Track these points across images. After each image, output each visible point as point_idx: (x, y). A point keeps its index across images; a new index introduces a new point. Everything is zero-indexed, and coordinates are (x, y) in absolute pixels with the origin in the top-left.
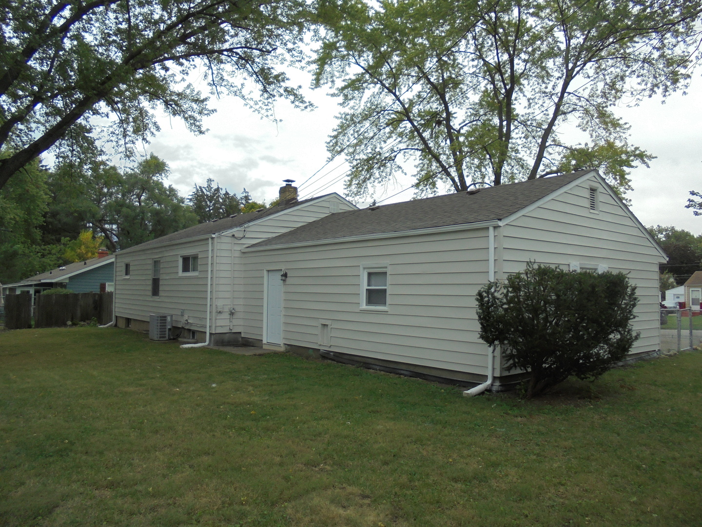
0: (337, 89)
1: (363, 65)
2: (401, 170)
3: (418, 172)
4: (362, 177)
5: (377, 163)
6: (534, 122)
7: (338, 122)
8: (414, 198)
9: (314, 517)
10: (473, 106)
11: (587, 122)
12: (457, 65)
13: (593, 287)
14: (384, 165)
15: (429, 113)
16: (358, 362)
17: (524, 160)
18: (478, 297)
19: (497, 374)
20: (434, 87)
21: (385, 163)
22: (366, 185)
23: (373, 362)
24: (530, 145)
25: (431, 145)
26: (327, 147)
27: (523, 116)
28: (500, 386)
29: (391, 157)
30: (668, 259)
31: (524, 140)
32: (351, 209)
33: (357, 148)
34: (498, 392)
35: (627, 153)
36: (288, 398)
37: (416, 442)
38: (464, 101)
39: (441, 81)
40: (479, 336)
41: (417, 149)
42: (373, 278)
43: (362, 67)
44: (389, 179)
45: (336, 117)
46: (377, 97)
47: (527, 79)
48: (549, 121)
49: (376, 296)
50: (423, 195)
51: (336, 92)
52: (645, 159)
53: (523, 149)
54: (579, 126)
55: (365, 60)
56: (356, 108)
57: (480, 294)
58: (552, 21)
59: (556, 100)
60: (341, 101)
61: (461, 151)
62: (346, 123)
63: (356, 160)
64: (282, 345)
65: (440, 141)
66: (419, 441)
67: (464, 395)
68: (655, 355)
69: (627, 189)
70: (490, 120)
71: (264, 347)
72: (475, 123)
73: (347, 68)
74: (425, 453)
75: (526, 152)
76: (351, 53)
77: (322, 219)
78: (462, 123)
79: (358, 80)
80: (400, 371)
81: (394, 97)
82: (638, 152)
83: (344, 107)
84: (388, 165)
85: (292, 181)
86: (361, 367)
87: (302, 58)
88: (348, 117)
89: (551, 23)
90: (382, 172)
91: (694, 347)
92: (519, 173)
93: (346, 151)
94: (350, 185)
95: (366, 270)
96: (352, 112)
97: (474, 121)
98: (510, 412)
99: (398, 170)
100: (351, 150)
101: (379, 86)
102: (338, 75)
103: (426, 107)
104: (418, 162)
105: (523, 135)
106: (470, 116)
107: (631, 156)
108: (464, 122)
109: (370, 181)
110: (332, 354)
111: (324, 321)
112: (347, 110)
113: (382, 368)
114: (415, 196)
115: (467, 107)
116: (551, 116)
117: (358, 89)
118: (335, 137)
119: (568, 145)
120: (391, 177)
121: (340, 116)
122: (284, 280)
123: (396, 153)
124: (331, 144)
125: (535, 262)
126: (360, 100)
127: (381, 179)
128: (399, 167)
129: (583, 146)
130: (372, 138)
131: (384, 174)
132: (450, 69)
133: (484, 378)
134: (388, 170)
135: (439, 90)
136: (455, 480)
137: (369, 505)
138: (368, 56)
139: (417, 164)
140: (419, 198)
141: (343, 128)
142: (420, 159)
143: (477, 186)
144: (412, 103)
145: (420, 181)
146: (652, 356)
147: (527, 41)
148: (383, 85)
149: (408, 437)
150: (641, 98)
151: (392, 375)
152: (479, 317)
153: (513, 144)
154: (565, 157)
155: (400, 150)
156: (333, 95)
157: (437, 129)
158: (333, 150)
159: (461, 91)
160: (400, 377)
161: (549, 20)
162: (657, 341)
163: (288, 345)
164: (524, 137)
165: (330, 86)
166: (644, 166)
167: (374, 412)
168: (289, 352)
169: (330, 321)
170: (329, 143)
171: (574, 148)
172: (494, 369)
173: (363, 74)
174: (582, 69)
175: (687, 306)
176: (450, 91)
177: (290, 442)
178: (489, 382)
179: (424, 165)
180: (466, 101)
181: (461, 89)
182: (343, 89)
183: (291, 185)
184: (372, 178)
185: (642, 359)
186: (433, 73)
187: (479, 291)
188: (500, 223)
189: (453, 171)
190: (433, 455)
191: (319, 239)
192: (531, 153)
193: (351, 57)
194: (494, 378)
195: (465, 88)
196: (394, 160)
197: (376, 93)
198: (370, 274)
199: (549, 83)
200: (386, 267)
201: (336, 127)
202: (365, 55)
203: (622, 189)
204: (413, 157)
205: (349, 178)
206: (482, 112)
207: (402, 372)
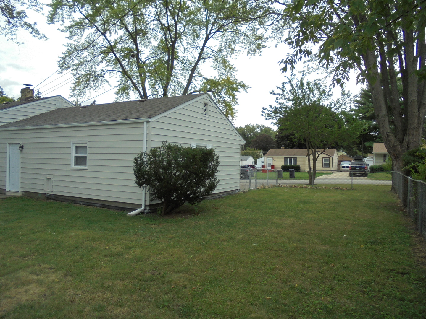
0: (65, 27)
1: (84, 14)
2: (108, 83)
3: (118, 84)
4: (82, 86)
5: (92, 78)
6: (187, 62)
7: (66, 49)
8: (115, 101)
9: (17, 282)
10: (154, 48)
11: (216, 65)
12: (145, 22)
13: (194, 156)
14: (97, 79)
15: (126, 49)
16: (70, 200)
17: (182, 83)
18: (135, 161)
19: (147, 203)
20: (130, 34)
21: (98, 78)
22: (85, 91)
23: (79, 200)
24: (185, 75)
25: (128, 69)
26: (58, 64)
27: (181, 57)
28: (149, 210)
29: (101, 75)
30: (245, 142)
31: (182, 71)
32: (71, 106)
33: (80, 67)
34: (148, 213)
35: (236, 84)
36: (17, 223)
37: (91, 240)
38: (149, 44)
39: (135, 31)
40: (135, 182)
41: (118, 71)
42: (79, 149)
43: (83, 15)
44: (100, 88)
45: (64, 45)
46: (93, 36)
47: (185, 36)
48: (196, 62)
49: (80, 160)
50: (121, 99)
51: (65, 29)
52: (246, 88)
53: (181, 76)
54: (212, 66)
55: (85, 10)
56: (78, 41)
57: (136, 159)
58: (201, 5)
59: (200, 51)
60: (68, 36)
61: (145, 75)
62: (71, 50)
63: (79, 74)
64: (20, 192)
65: (134, 67)
66: (93, 239)
67: (128, 215)
68: (237, 191)
69: (236, 104)
70: (164, 58)
71: (7, 194)
72: (154, 58)
73: (73, 13)
74: (94, 245)
75: (182, 78)
76: (76, 4)
77: (51, 112)
78: (147, 58)
79: (81, 23)
80: (94, 204)
81: (104, 37)
82: (242, 84)
83: (70, 40)
84: (100, 79)
85: (30, 85)
86: (71, 203)
87: (38, 4)
88: (73, 46)
89: (200, 6)
90: (96, 83)
91: (257, 187)
92: (179, 90)
93: (71, 68)
94: (74, 90)
95: (74, 145)
96: (75, 43)
97: (154, 57)
98: (150, 223)
99: (106, 83)
100: (75, 67)
101: (94, 29)
102: (67, 18)
103: (125, 46)
104: (119, 79)
105: (181, 69)
106: (152, 54)
107: (238, 86)
108: (148, 57)
109: (88, 88)
110: (53, 196)
111: (49, 176)
112: (72, 42)
113: (85, 203)
114: (116, 100)
115: (150, 48)
116: (197, 59)
117: (80, 28)
118: (64, 58)
119: (205, 77)
120: (101, 87)
121: (67, 45)
122: (21, 150)
123: (105, 72)
124: (61, 63)
125: (166, 142)
126: (81, 36)
127: (95, 88)
128: (107, 81)
129: (213, 78)
130: (89, 61)
131: (97, 85)
132: (141, 23)
133: (140, 206)
134: (100, 82)
135: (133, 36)
136: (106, 256)
137: (53, 272)
138: (87, 8)
139: (118, 80)
140: (118, 101)
141: (69, 54)
142: (120, 77)
143: (154, 96)
144: (116, 42)
145: (119, 90)
146: (235, 192)
147: (186, 14)
148: (97, 29)
149: (88, 238)
150: (238, 55)
151: (89, 207)
152: (135, 172)
153: (176, 73)
154: (204, 83)
155: (108, 71)
156: (62, 31)
157: (132, 60)
158: (62, 67)
159: (147, 38)
160: (94, 208)
161: (199, 4)
162: (238, 184)
163: (24, 191)
164: (182, 70)
165: (61, 24)
166: (245, 91)
167: (71, 227)
168: (25, 196)
169: (52, 176)
170: (59, 62)
171: (208, 78)
172: (145, 201)
173: (84, 19)
174: (214, 34)
175: (265, 167)
176: (141, 37)
177: (12, 246)
178: (143, 208)
179: (122, 81)
180: (150, 44)
181: (147, 37)
182: (70, 27)
183: (29, 88)
184: (89, 87)
185: (230, 194)
186: (131, 25)
187: (135, 157)
188: (150, 120)
189: (139, 87)
190: (99, 245)
191: (46, 124)
192: (185, 79)
193: (75, 6)
194: (146, 206)
195: (149, 36)
196: (103, 76)
197: (92, 33)
198: (77, 147)
199: (197, 40)
200: (86, 143)
201: (64, 52)
202: (86, 7)
203: (233, 104)
204: (115, 76)
205: (73, 86)
206: (159, 52)
207: (96, 205)
